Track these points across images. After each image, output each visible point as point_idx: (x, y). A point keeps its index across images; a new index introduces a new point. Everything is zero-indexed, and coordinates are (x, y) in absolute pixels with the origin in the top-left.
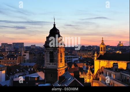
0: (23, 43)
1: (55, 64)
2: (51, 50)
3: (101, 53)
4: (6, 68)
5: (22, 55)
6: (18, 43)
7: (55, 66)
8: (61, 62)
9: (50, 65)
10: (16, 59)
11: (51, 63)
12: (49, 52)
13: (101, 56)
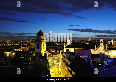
1: (40, 50)
2: (38, 43)
3: (68, 44)
4: (16, 52)
5: (31, 45)
8: (44, 49)
10: (27, 48)
13: (67, 46)
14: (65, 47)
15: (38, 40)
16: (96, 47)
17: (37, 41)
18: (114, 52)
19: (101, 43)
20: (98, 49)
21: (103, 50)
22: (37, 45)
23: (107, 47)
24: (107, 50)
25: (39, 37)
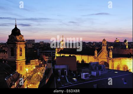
0: (34, 40)
1: (15, 57)
2: (12, 46)
6: (30, 40)
7: (15, 58)
8: (21, 55)
9: (11, 58)
10: (6, 54)
11: (12, 57)
12: (10, 48)
14: (57, 53)
15: (12, 41)
16: (96, 52)
17: (11, 43)
18: (123, 60)
19: (103, 47)
20: (99, 56)
21: (106, 57)
22: (10, 50)
23: (111, 53)
24: (112, 58)
25: (13, 38)
